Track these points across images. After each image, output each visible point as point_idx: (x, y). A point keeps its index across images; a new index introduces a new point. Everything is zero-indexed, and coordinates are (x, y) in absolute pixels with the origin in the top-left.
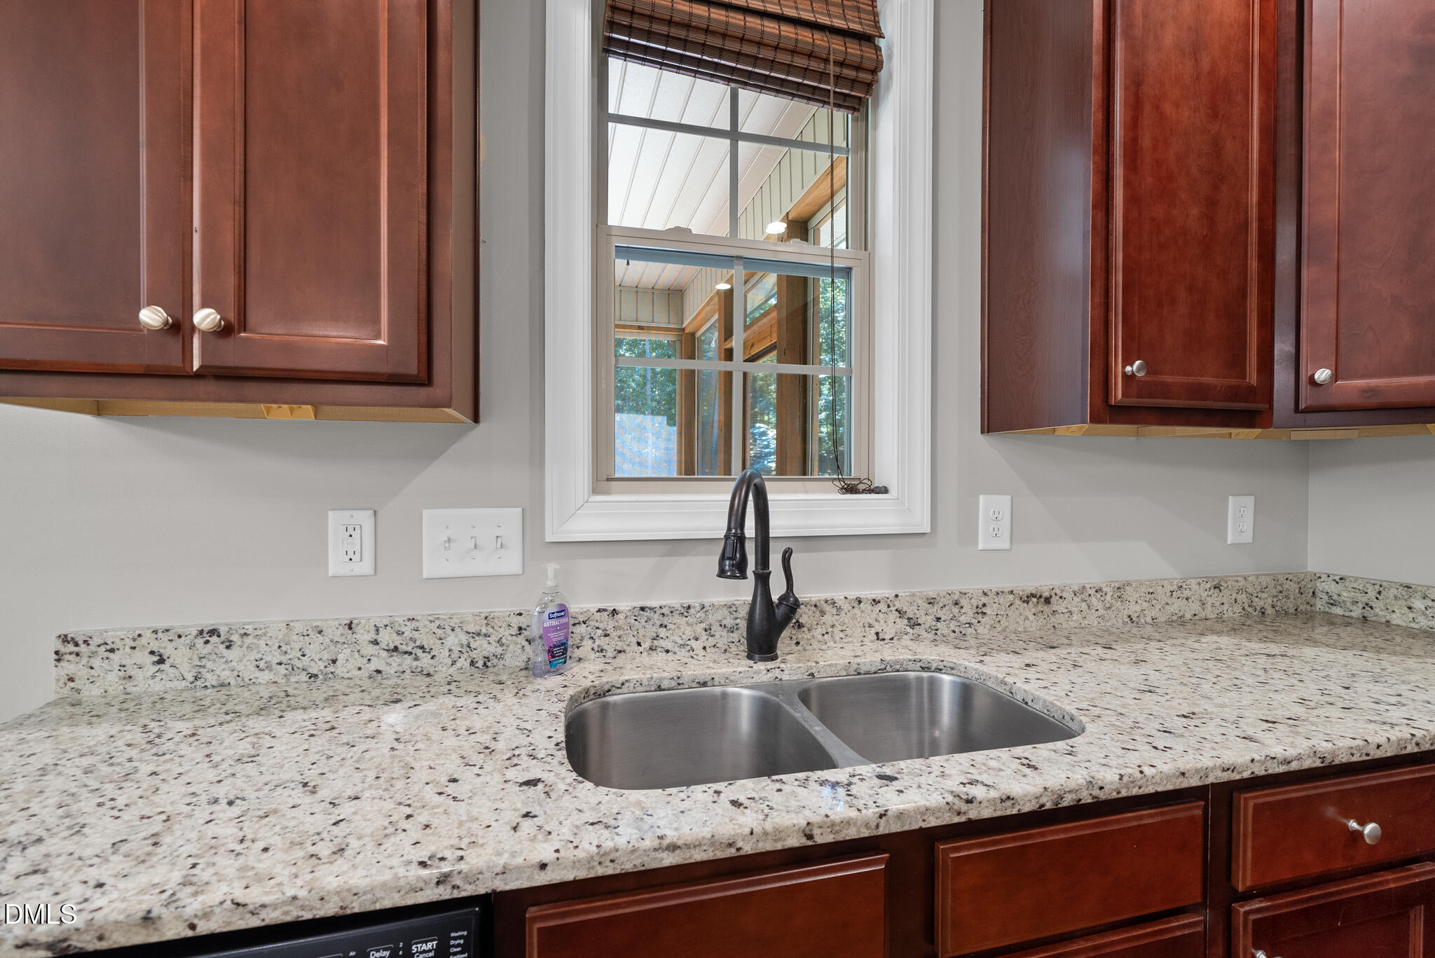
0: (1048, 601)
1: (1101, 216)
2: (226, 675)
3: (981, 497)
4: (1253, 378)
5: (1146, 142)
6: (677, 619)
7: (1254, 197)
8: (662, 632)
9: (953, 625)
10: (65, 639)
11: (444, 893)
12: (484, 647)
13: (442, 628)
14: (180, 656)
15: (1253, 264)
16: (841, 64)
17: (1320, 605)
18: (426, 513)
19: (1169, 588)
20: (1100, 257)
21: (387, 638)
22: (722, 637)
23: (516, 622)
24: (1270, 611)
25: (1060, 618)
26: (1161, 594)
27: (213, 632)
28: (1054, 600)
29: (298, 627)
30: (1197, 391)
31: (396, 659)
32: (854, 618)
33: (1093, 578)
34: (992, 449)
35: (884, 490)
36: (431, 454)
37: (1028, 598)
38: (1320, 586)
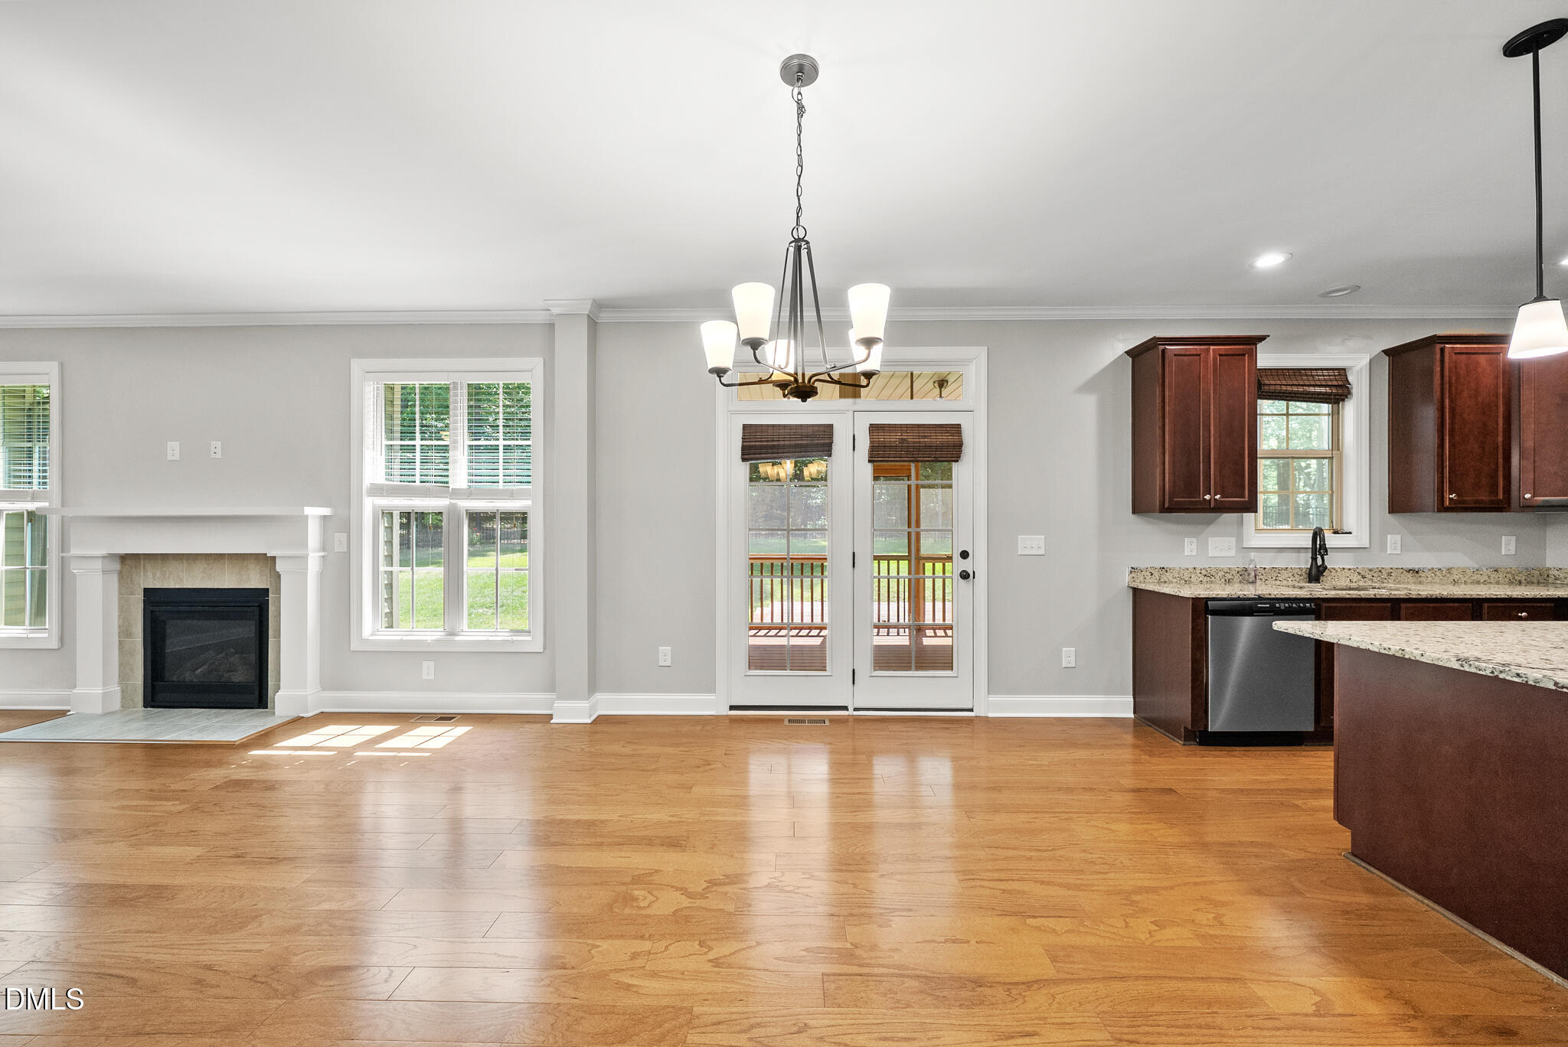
0: (1417, 572)
1: (1441, 450)
2: (1166, 580)
3: (1389, 536)
4: (1501, 496)
5: (1457, 427)
6: (1283, 571)
7: (1500, 439)
8: (1279, 575)
9: (1379, 578)
10: (1132, 568)
11: (1311, 596)
12: (1229, 576)
13: (1218, 570)
14: (1156, 574)
15: (1501, 461)
16: (1335, 395)
17: (1551, 580)
18: (1210, 539)
19: (1472, 570)
20: (1440, 462)
21: (1204, 572)
22: (1297, 578)
23: (1237, 569)
24: (1523, 581)
25: (1422, 579)
26: (1469, 573)
27: (1163, 568)
28: (1420, 572)
29: (1182, 568)
30: (1477, 502)
31: (1206, 578)
32: (1342, 574)
33: (1436, 566)
34: (1393, 519)
35: (1350, 533)
36: (1209, 523)
37: (1409, 571)
38: (1551, 572)
